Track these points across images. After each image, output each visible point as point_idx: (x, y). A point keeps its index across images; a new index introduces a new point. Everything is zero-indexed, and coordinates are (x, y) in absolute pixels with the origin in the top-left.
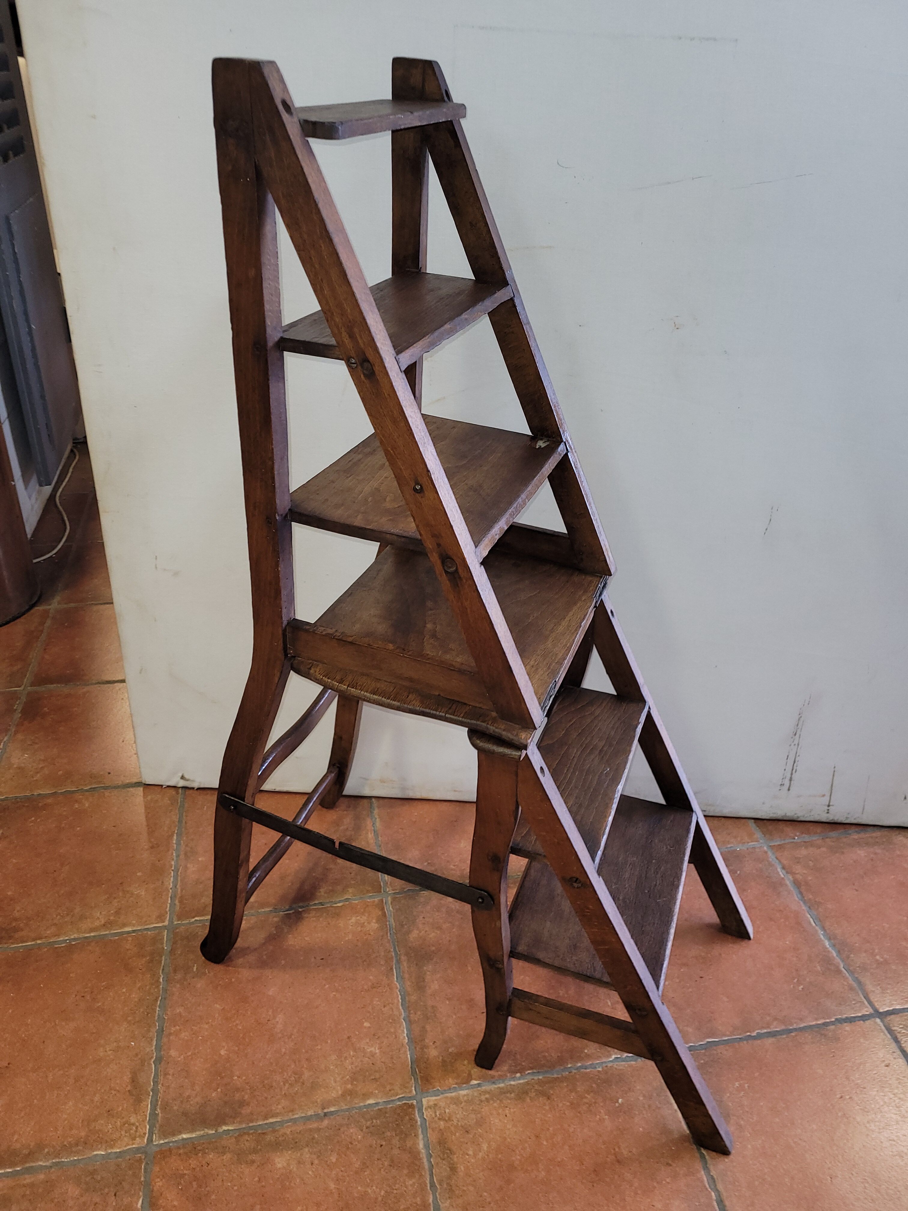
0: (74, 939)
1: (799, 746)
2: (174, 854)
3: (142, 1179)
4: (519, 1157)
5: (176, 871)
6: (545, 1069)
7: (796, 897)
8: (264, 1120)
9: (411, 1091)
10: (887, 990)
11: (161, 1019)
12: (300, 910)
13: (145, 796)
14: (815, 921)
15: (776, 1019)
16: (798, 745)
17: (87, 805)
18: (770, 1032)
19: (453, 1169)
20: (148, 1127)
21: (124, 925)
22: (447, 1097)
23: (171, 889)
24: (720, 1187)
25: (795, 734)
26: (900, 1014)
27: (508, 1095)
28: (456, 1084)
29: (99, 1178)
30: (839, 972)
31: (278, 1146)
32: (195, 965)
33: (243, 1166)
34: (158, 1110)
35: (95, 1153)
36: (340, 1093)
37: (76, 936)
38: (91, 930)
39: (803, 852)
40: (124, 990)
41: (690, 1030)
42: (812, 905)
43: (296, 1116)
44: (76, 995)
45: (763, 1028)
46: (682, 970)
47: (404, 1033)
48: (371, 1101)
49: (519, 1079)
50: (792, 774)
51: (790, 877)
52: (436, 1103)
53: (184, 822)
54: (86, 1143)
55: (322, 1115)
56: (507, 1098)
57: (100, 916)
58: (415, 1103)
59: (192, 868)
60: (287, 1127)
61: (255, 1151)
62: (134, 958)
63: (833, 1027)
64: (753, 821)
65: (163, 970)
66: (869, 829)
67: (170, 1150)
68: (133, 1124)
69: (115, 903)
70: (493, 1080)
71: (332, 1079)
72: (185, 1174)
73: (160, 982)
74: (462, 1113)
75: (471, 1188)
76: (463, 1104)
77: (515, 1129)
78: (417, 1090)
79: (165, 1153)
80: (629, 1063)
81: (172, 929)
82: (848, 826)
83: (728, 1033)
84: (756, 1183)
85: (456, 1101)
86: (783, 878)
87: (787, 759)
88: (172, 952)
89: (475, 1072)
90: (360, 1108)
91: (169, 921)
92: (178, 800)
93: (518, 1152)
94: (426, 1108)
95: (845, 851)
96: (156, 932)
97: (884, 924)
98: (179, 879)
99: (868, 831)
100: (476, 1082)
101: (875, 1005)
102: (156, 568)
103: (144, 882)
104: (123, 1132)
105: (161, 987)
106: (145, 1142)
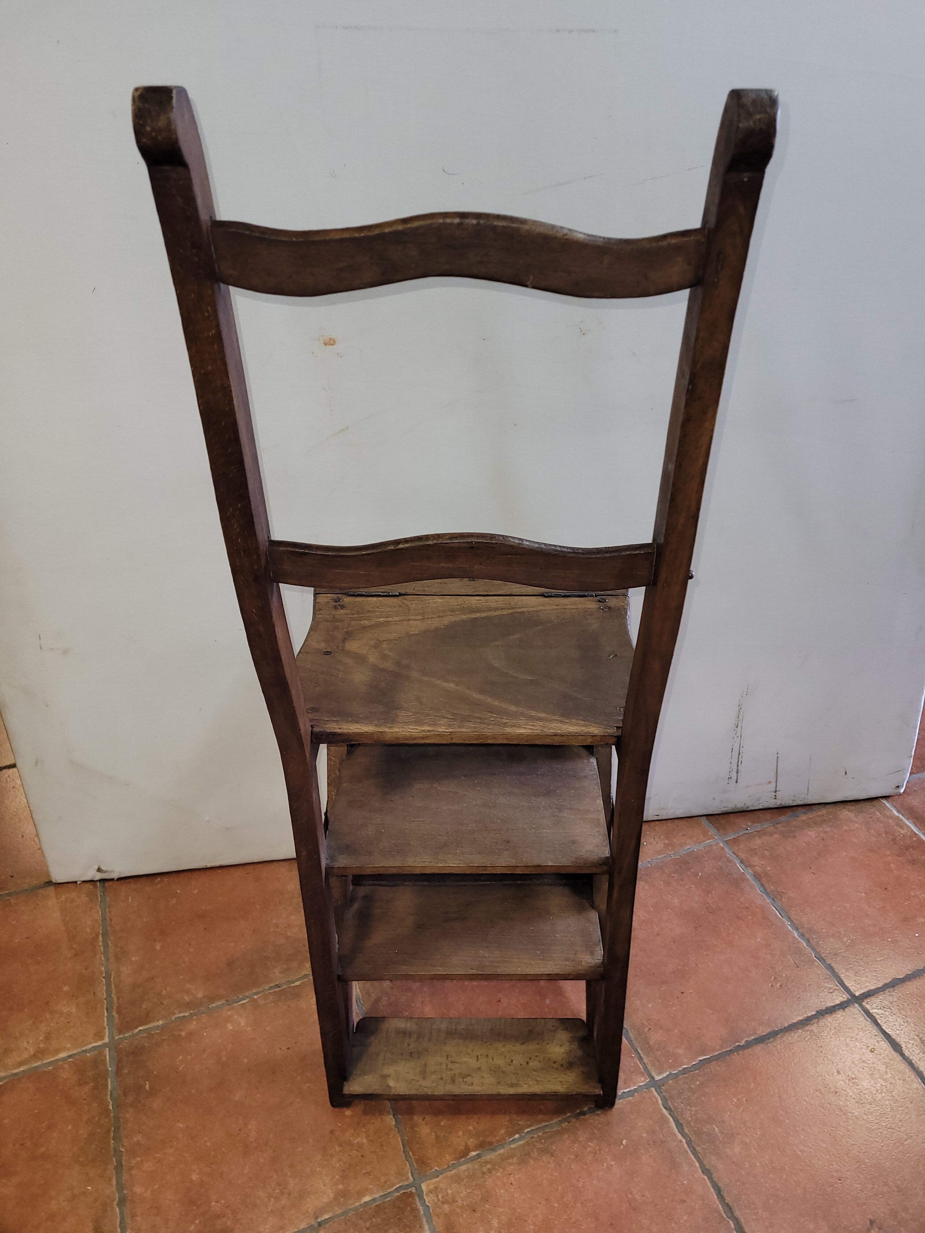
2: (103, 959)
4: (532, 1227)
5: (108, 977)
6: (544, 1124)
7: (758, 890)
9: (408, 1178)
10: (860, 972)
11: (117, 1153)
12: (255, 997)
13: (58, 896)
14: (781, 912)
15: (760, 1023)
16: (741, 737)
18: (757, 1038)
21: (57, 1051)
22: (447, 1177)
23: (106, 999)
24: (737, 1213)
25: (737, 727)
26: (875, 995)
27: (511, 1160)
28: (455, 1159)
30: (812, 962)
32: (147, 1082)
36: (332, 1196)
38: (21, 1064)
39: (758, 842)
40: (70, 1128)
41: (681, 1051)
42: (775, 897)
44: (14, 1144)
45: (750, 1035)
46: (663, 989)
47: (390, 1114)
48: (367, 1199)
49: (519, 1140)
50: (738, 766)
51: (750, 871)
52: (436, 1186)
53: (108, 919)
55: (316, 1225)
56: (510, 1164)
57: (27, 1046)
58: (414, 1191)
59: (126, 970)
62: (76, 1088)
63: (815, 1021)
64: (705, 817)
65: (111, 1094)
66: (814, 808)
69: (43, 1028)
70: (492, 1147)
71: (321, 1182)
73: (110, 1110)
74: (466, 1191)
76: (465, 1181)
77: (523, 1197)
78: (414, 1175)
80: (626, 1099)
81: (114, 1046)
82: (795, 808)
83: (718, 1047)
84: (771, 1201)
85: (457, 1179)
86: (743, 872)
87: (732, 752)
88: (118, 1072)
89: (471, 1142)
90: (356, 1209)
91: (109, 1037)
92: (97, 895)
93: (530, 1222)
94: (426, 1194)
95: (797, 835)
96: (96, 1052)
97: (846, 904)
98: (113, 986)
99: (814, 810)
100: (475, 1153)
101: (850, 990)
102: (41, 648)
103: (73, 997)
105: (112, 1115)
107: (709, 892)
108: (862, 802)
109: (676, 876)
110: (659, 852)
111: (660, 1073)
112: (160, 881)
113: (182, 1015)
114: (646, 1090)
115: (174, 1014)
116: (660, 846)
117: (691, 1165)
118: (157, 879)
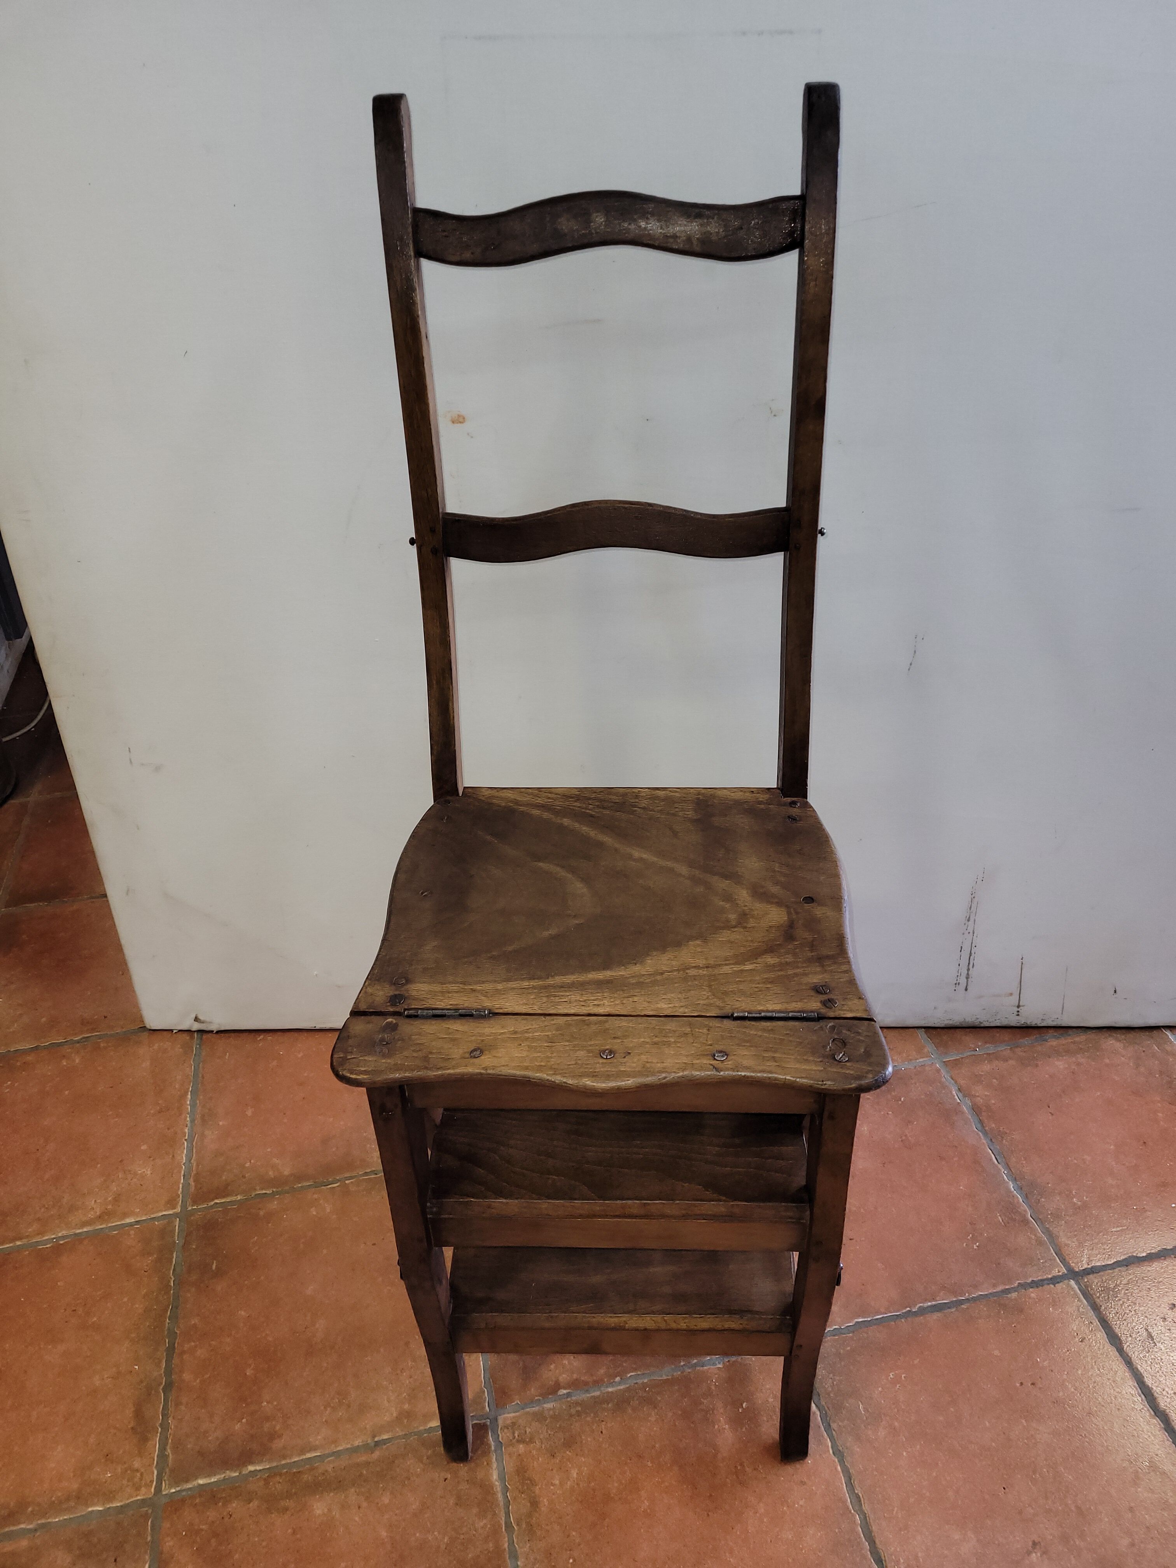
0: (63, 1237)
1: (975, 935)
2: (188, 1119)
3: (149, 1538)
4: (616, 1485)
6: (652, 1370)
7: (973, 1126)
8: (300, 1455)
9: (484, 1408)
10: (1085, 1242)
11: (172, 1334)
12: (347, 1182)
13: (150, 1044)
14: (998, 1157)
15: (943, 1288)
16: (973, 933)
17: (77, 1061)
18: (935, 1305)
19: (534, 1504)
20: (156, 1472)
21: (125, 1215)
22: (528, 1413)
23: (184, 1164)
24: (866, 1508)
25: (968, 920)
26: (1102, 1273)
27: (605, 1406)
28: (540, 1395)
29: (95, 1540)
30: (1025, 1222)
31: (318, 1486)
32: (215, 1262)
33: (273, 1515)
34: (169, 1451)
35: (90, 1509)
36: (395, 1415)
37: (64, 1233)
38: (84, 1224)
39: (987, 1067)
40: (125, 1299)
42: (993, 1137)
43: (338, 1449)
44: (65, 1310)
45: (926, 1300)
48: (433, 1424)
49: (620, 1383)
50: (968, 970)
51: (969, 1103)
52: (514, 1421)
53: (200, 1076)
54: (80, 1498)
55: (373, 1444)
56: (604, 1409)
57: (94, 1205)
58: (488, 1423)
59: (211, 1135)
60: (329, 1462)
61: (289, 1496)
62: (138, 1258)
63: (1014, 1295)
64: (923, 1030)
65: (174, 1270)
66: (1070, 1032)
67: (183, 1501)
68: (137, 1471)
69: (114, 1187)
70: (586, 1388)
71: (386, 1397)
72: (202, 1530)
73: (171, 1286)
74: (547, 1432)
75: (556, 1527)
76: (548, 1420)
77: (613, 1449)
78: (491, 1406)
79: (176, 1504)
81: (185, 1216)
82: (1045, 1030)
83: (883, 1310)
84: (912, 1500)
85: (539, 1417)
86: (959, 1103)
87: (961, 951)
88: (186, 1246)
89: (563, 1378)
90: (419, 1434)
91: (181, 1207)
92: (193, 1048)
93: (615, 1478)
94: (501, 1429)
95: (1039, 1063)
96: (165, 1221)
97: (1086, 1157)
98: (194, 1151)
99: (1070, 1035)
100: (565, 1392)
101: (1069, 1263)
102: (131, 762)
103: (150, 1157)
104: (125, 1482)
105: (172, 1292)
106: (152, 1492)
107: (909, 1122)
108: (1136, 1030)
109: (871, 1098)
112: (262, 1039)
113: (264, 1192)
115: (255, 1190)
117: (821, 1442)
118: (260, 1035)
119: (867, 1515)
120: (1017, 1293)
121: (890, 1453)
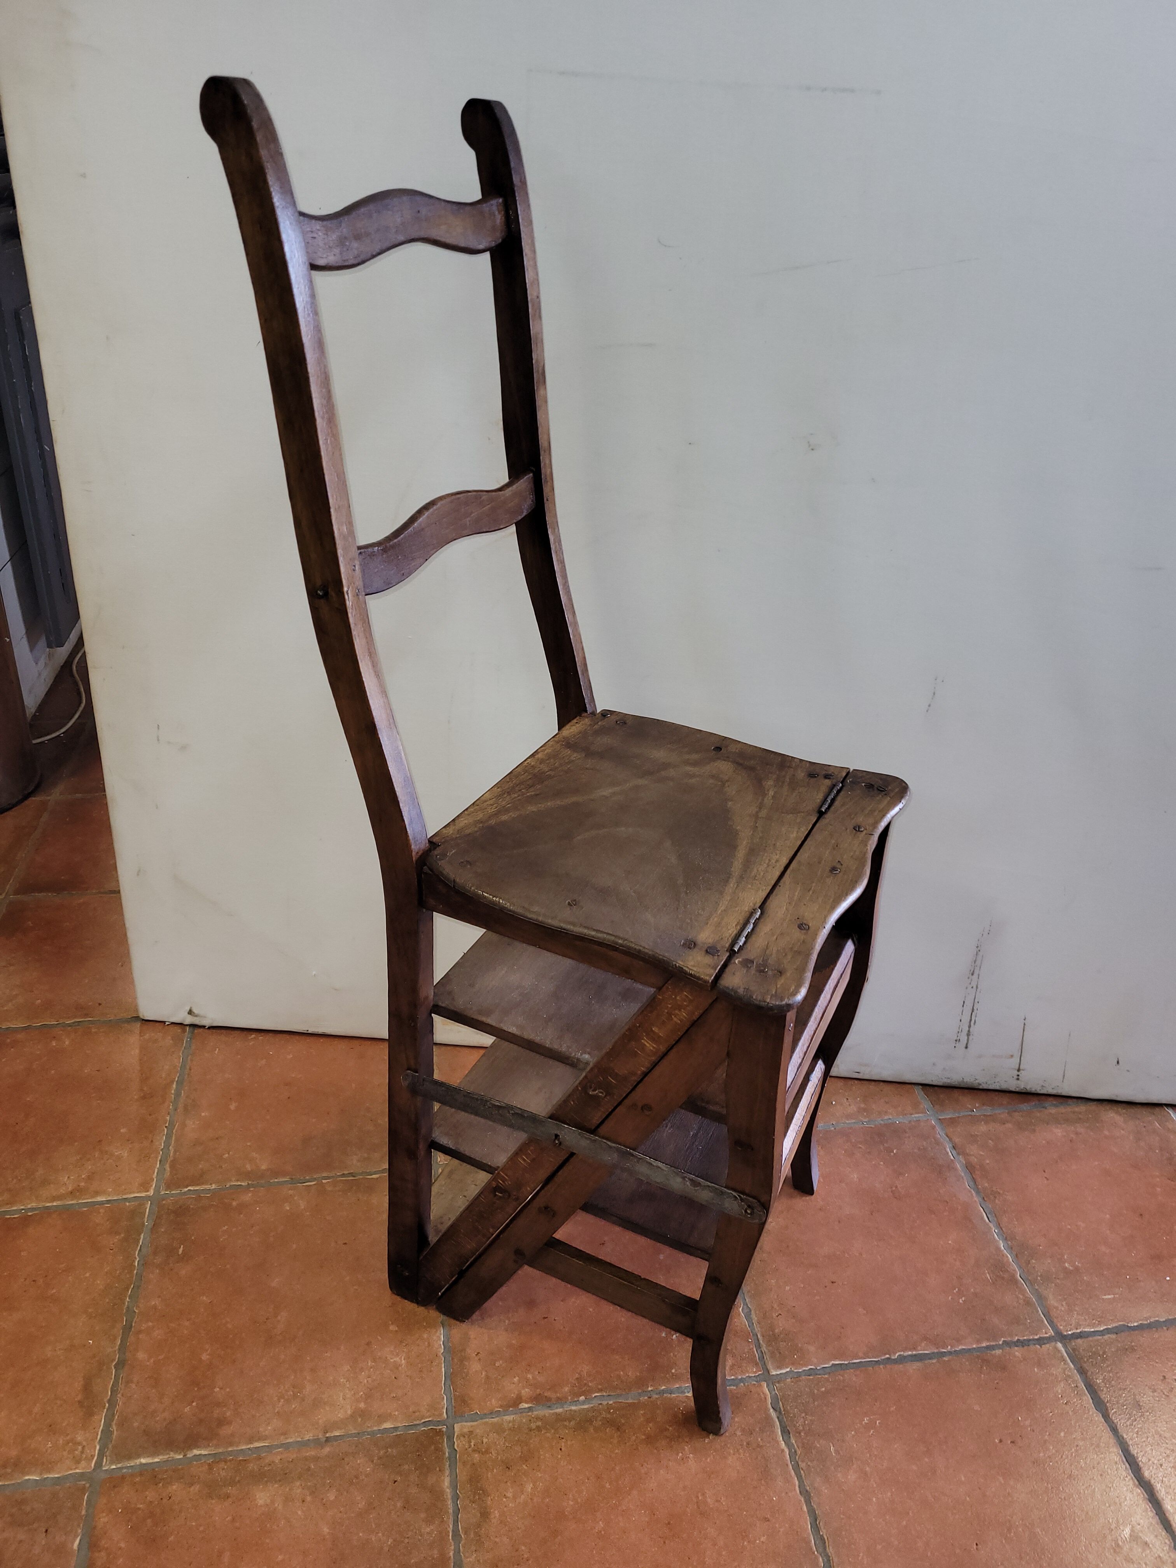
0: (32, 1209)
1: (979, 990)
2: (171, 1107)
3: (83, 1512)
4: (571, 1503)
5: (171, 1128)
6: (618, 1392)
7: (967, 1184)
8: (248, 1444)
9: (441, 1414)
10: (1075, 1306)
11: (131, 1313)
12: (324, 1181)
13: (141, 1033)
14: (989, 1216)
15: (925, 1338)
16: (977, 987)
17: (67, 1043)
18: (915, 1355)
19: (485, 1514)
20: (98, 1447)
21: (97, 1193)
22: (486, 1423)
23: (162, 1150)
24: (830, 1550)
25: (972, 974)
26: (1090, 1339)
27: (567, 1423)
28: (501, 1406)
29: (28, 1508)
30: (1013, 1280)
31: (262, 1477)
32: (182, 1246)
33: (213, 1501)
34: (114, 1427)
35: (27, 1478)
36: (349, 1412)
37: (34, 1205)
38: (54, 1199)
39: (983, 1128)
40: (88, 1275)
41: (812, 1348)
42: (986, 1196)
43: (288, 1441)
44: (26, 1279)
45: (906, 1349)
46: (809, 1272)
47: (440, 1339)
48: (388, 1425)
49: (583, 1403)
50: (970, 1027)
51: (963, 1160)
52: (471, 1430)
53: (188, 1067)
54: (18, 1465)
55: (324, 1440)
56: (565, 1427)
57: (67, 1181)
58: (444, 1429)
59: (192, 1125)
60: (277, 1453)
61: (232, 1483)
62: (105, 1236)
63: (998, 1352)
64: (921, 1087)
65: (140, 1250)
66: (1070, 1101)
67: (123, 1477)
68: (79, 1444)
69: (89, 1166)
70: (549, 1404)
71: (342, 1394)
72: (139, 1509)
73: (135, 1266)
74: (504, 1444)
75: (506, 1540)
76: (507, 1432)
77: (571, 1467)
78: (449, 1413)
79: (116, 1481)
81: (157, 1200)
82: (1043, 1097)
83: (861, 1354)
84: (879, 1547)
85: (498, 1429)
86: (952, 1160)
87: (963, 1006)
88: (154, 1228)
89: (526, 1392)
90: (373, 1434)
91: (155, 1189)
92: (183, 1040)
93: (571, 1496)
94: (457, 1436)
95: (1037, 1129)
96: (137, 1203)
97: (1079, 1223)
98: (173, 1138)
99: (1070, 1105)
100: (526, 1406)
101: (1057, 1325)
102: (158, 740)
103: (128, 1140)
104: (65, 1453)
105: (135, 1272)
106: (91, 1466)
107: (901, 1174)
108: (1139, 1106)
109: (863, 1147)
110: (848, 1116)
111: (780, 1368)
112: (255, 1038)
113: (239, 1183)
114: (755, 1383)
115: (231, 1180)
116: (853, 1109)
117: (788, 1480)
118: (251, 1035)
119: (831, 1558)
120: (1001, 1351)
121: (859, 1497)
